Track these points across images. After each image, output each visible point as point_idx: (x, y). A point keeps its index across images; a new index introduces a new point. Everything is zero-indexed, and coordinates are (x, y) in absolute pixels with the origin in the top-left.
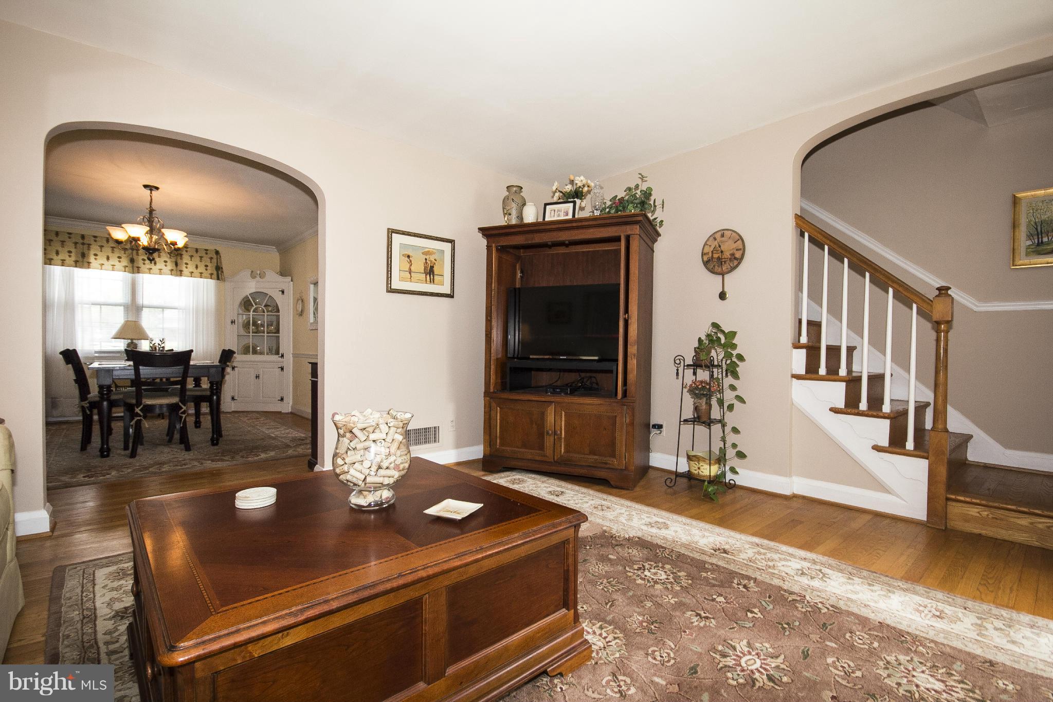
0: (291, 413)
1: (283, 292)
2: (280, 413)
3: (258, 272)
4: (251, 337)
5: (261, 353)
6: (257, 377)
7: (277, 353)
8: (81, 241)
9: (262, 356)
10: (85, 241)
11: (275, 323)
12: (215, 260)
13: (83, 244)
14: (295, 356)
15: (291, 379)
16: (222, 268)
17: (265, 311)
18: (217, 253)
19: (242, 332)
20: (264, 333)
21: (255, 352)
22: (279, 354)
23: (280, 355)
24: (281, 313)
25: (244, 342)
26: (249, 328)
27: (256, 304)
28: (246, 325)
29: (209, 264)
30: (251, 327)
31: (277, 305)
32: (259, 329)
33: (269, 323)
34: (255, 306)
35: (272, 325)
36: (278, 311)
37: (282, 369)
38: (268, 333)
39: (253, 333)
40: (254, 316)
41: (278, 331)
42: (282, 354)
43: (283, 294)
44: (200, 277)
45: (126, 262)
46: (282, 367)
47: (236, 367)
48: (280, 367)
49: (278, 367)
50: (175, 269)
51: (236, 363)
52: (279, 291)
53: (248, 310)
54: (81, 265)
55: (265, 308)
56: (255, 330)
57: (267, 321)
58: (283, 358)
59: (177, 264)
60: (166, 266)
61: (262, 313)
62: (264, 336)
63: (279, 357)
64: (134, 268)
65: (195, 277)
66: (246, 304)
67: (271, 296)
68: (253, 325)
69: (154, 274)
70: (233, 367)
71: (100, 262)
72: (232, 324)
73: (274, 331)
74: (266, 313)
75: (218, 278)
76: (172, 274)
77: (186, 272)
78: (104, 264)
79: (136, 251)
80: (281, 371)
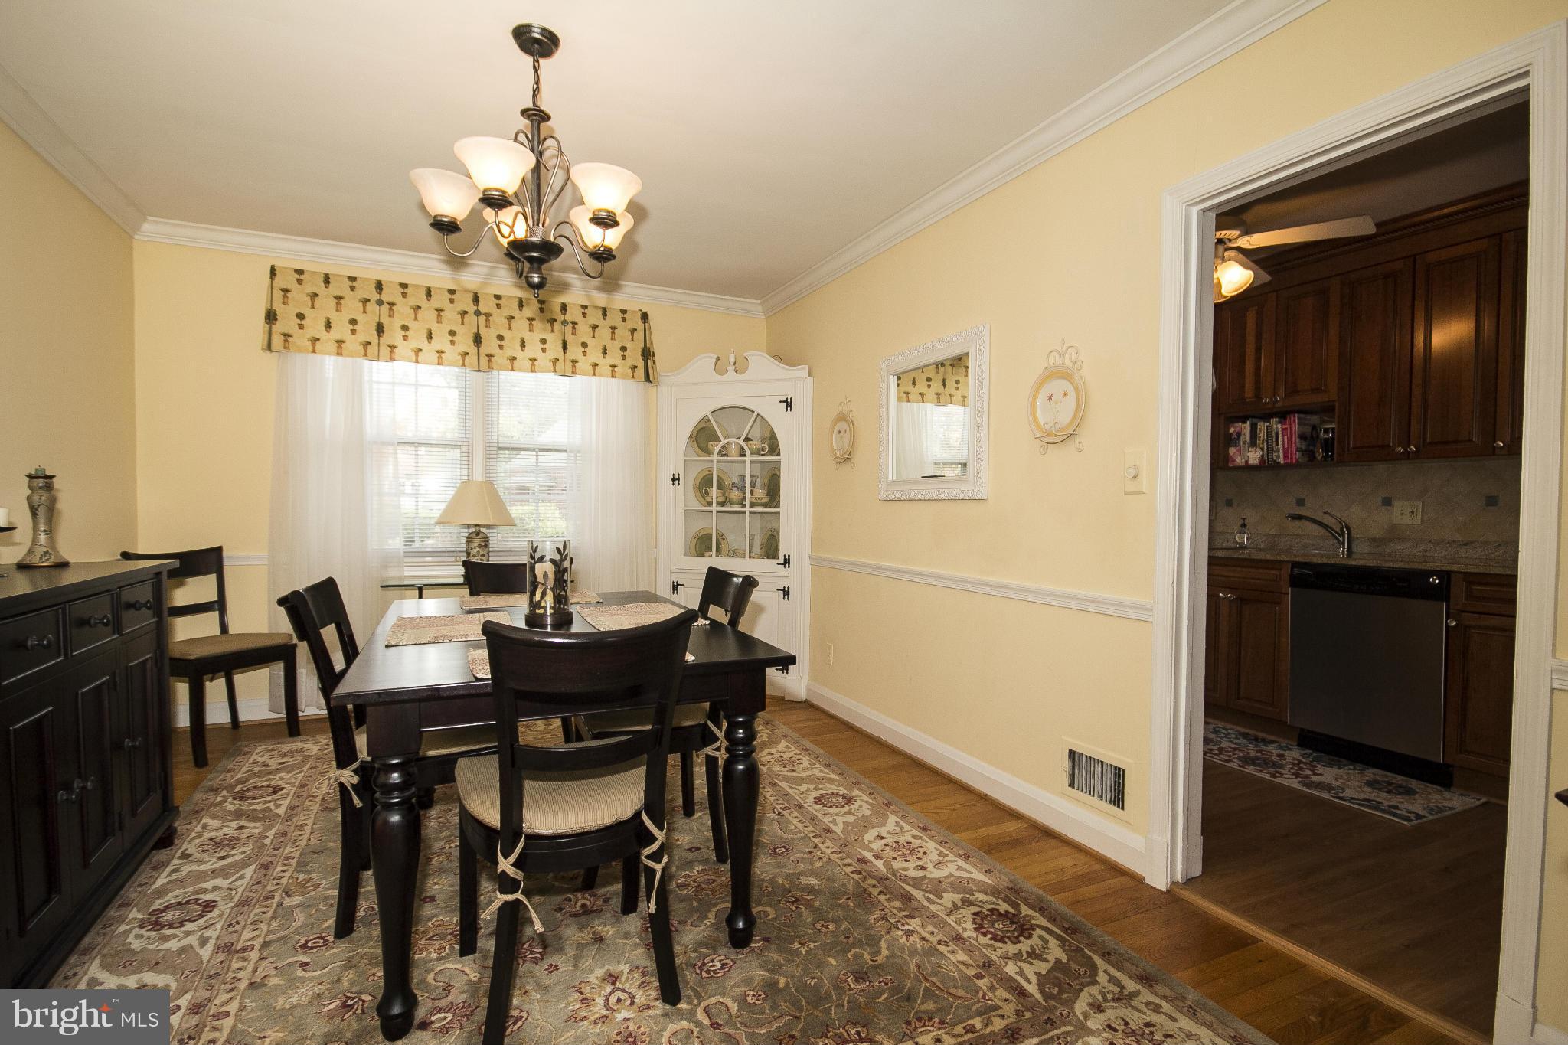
0: (809, 705)
1: (789, 404)
2: (782, 700)
3: (732, 360)
4: (714, 512)
7: (775, 555)
8: (375, 296)
9: (738, 560)
10: (385, 297)
11: (768, 482)
12: (639, 335)
13: (380, 303)
14: (819, 564)
15: (808, 622)
16: (653, 352)
17: (748, 452)
18: (645, 317)
19: (695, 504)
20: (744, 504)
22: (777, 557)
23: (781, 560)
24: (784, 458)
25: (699, 525)
26: (709, 494)
27: (725, 436)
28: (704, 484)
29: (629, 345)
30: (714, 492)
31: (774, 435)
32: (733, 496)
33: (757, 481)
34: (724, 442)
35: (761, 487)
36: (774, 449)
37: (786, 593)
39: (718, 504)
40: (721, 465)
41: (775, 501)
42: (787, 557)
43: (789, 409)
44: (612, 377)
45: (465, 343)
46: (786, 589)
47: (680, 585)
48: (781, 590)
49: (778, 590)
50: (563, 358)
51: (680, 575)
52: (781, 402)
53: (707, 451)
54: (376, 353)
55: (744, 445)
56: (721, 499)
57: (751, 476)
58: (789, 567)
59: (565, 347)
60: (543, 352)
61: (736, 458)
62: (744, 513)
63: (778, 564)
64: (481, 358)
65: (601, 376)
66: (703, 436)
67: (762, 414)
68: (718, 488)
69: (520, 370)
70: (674, 586)
71: (413, 344)
72: (673, 484)
73: (765, 500)
74: (748, 458)
75: (647, 379)
76: (555, 371)
77: (584, 364)
78: (421, 350)
79: (485, 318)
80: (784, 599)
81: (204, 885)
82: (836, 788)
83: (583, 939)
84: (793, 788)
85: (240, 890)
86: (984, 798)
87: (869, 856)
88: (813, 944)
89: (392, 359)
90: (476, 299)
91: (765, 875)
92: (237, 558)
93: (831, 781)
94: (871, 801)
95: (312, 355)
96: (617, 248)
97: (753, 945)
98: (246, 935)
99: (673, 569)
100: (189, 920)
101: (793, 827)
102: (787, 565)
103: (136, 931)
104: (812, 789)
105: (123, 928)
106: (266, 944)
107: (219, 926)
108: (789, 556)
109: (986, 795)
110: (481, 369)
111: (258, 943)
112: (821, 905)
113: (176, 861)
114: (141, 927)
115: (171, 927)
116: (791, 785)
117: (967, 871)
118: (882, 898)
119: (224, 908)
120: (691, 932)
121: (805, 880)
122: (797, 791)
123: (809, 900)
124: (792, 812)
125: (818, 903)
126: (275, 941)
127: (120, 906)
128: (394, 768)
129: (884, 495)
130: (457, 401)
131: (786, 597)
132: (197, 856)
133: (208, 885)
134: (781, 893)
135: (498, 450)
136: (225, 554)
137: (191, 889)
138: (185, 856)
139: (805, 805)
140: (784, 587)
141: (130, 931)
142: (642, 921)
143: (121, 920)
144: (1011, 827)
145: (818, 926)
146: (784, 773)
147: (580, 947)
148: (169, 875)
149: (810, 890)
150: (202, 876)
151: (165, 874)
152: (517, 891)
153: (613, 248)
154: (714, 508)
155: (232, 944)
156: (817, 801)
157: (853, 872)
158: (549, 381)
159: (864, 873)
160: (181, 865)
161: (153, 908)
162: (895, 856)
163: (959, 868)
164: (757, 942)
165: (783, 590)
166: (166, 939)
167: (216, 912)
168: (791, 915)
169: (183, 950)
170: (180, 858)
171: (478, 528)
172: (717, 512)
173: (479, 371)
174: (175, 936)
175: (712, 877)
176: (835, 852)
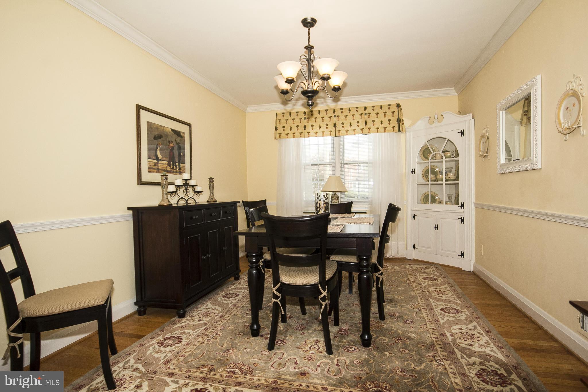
0: (473, 273)
1: (462, 133)
2: (460, 270)
3: (436, 117)
4: (430, 184)
5: (441, 202)
6: (436, 227)
7: (457, 203)
9: (440, 205)
11: (454, 170)
12: (396, 114)
14: (479, 207)
15: (474, 234)
16: (403, 120)
17: (444, 157)
18: (398, 106)
19: (422, 181)
20: (443, 180)
21: (434, 201)
22: (458, 204)
23: (460, 205)
24: (460, 158)
25: (424, 190)
26: (428, 176)
27: (434, 151)
28: (425, 174)
29: (391, 118)
30: (430, 176)
31: (456, 149)
32: (438, 177)
33: (447, 170)
34: (433, 153)
35: (451, 172)
36: (457, 155)
37: (463, 220)
38: (446, 180)
39: (432, 181)
40: (432, 164)
41: (457, 178)
42: (463, 204)
43: (462, 135)
44: (385, 132)
45: (331, 127)
46: (463, 218)
47: (416, 216)
48: (460, 219)
49: (459, 219)
50: (365, 127)
51: (416, 212)
52: (458, 132)
53: (427, 158)
54: (304, 135)
55: (443, 154)
56: (434, 179)
57: (445, 168)
58: (464, 208)
59: (366, 123)
60: (358, 126)
61: (440, 160)
62: (443, 184)
63: (459, 207)
64: (336, 132)
65: (380, 132)
66: (425, 152)
67: (450, 139)
68: (431, 174)
69: (350, 135)
70: (413, 216)
71: (315, 131)
72: (412, 173)
73: (453, 178)
74: (444, 160)
75: (399, 131)
76: (362, 133)
77: (373, 129)
78: (317, 132)
79: (337, 117)
80: (462, 223)
81: (239, 291)
82: (456, 306)
83: (317, 329)
84: (435, 303)
85: (246, 294)
86: (541, 328)
87: (448, 334)
88: (394, 355)
89: (308, 137)
90: (334, 111)
91: (395, 328)
92: (270, 203)
93: (456, 304)
94: (469, 315)
95: (287, 139)
96: (341, 86)
97: (370, 348)
98: (240, 304)
99: (413, 209)
100: (232, 298)
101: (422, 316)
102: (463, 208)
103: (221, 297)
104: (443, 304)
105: (219, 296)
106: (243, 307)
107: (236, 300)
108: (464, 203)
109: (542, 327)
110: (336, 136)
111: (241, 306)
112: (409, 344)
113: (237, 284)
114: (222, 296)
115: (227, 298)
116: (435, 301)
117: (495, 353)
118: (439, 350)
119: (240, 296)
120: (352, 337)
121: (410, 334)
122: (435, 304)
123: (406, 341)
124: (426, 310)
125: (408, 343)
126: (245, 307)
127: (221, 291)
128: (254, 256)
129: (499, 171)
130: (331, 148)
131: (463, 222)
132: (242, 283)
133: (240, 291)
134: (396, 335)
135: (344, 164)
136: (267, 202)
137: (236, 291)
138: (240, 283)
139: (435, 310)
140: (462, 218)
141: (220, 297)
142: (339, 330)
143: (219, 294)
144: (545, 344)
145: (401, 350)
146: (436, 297)
147: (315, 330)
148: (234, 287)
149: (410, 338)
150: (240, 288)
151: (233, 286)
152: (278, 299)
153: (340, 86)
154: (430, 182)
155: (236, 305)
156: (442, 309)
157: (434, 337)
158: (361, 137)
159: (439, 339)
160: (238, 285)
161: (227, 293)
162: (461, 337)
163: (492, 351)
164: (373, 347)
165: (461, 219)
166: (225, 300)
167: (238, 297)
168: (394, 343)
169: (226, 304)
170: (239, 283)
171: (335, 193)
172: (431, 184)
173: (336, 137)
174: (227, 300)
175: (374, 324)
176: (433, 329)
